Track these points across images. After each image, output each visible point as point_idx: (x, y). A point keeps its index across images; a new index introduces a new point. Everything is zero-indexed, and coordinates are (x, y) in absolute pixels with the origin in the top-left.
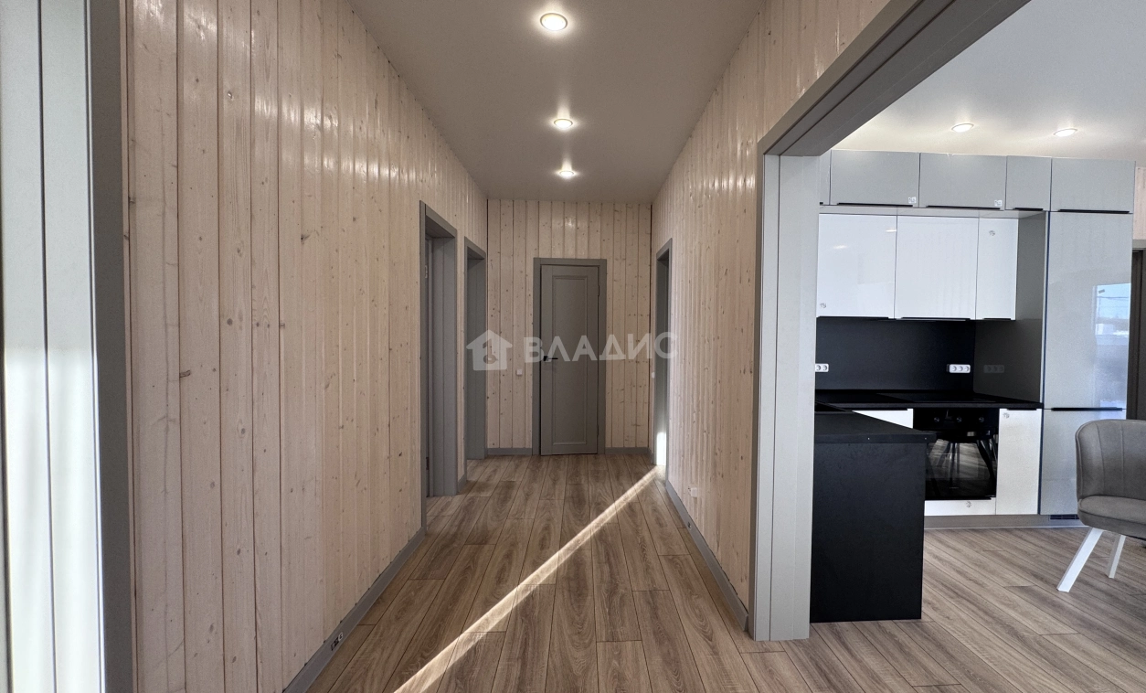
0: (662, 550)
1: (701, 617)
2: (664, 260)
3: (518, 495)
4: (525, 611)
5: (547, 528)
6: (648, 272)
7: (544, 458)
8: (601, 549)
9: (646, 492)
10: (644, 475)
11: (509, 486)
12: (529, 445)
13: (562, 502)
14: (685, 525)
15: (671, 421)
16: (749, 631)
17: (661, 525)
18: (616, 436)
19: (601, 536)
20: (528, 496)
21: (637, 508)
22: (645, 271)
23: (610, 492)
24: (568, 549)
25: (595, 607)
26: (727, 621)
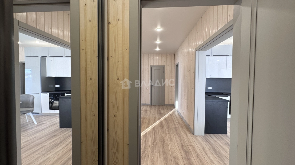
0: (177, 122)
1: (185, 132)
2: (177, 66)
3: (148, 112)
4: (154, 129)
5: (155, 117)
6: (174, 68)
7: (152, 106)
8: (166, 121)
9: (174, 112)
10: (173, 109)
11: (146, 110)
12: (149, 103)
13: (157, 113)
14: (182, 118)
15: (179, 99)
16: (193, 134)
17: (177, 118)
18: (167, 102)
19: (165, 119)
20: (150, 112)
21: (172, 115)
22: (173, 68)
23: (166, 112)
24: (160, 121)
25: (166, 129)
26: (189, 132)
